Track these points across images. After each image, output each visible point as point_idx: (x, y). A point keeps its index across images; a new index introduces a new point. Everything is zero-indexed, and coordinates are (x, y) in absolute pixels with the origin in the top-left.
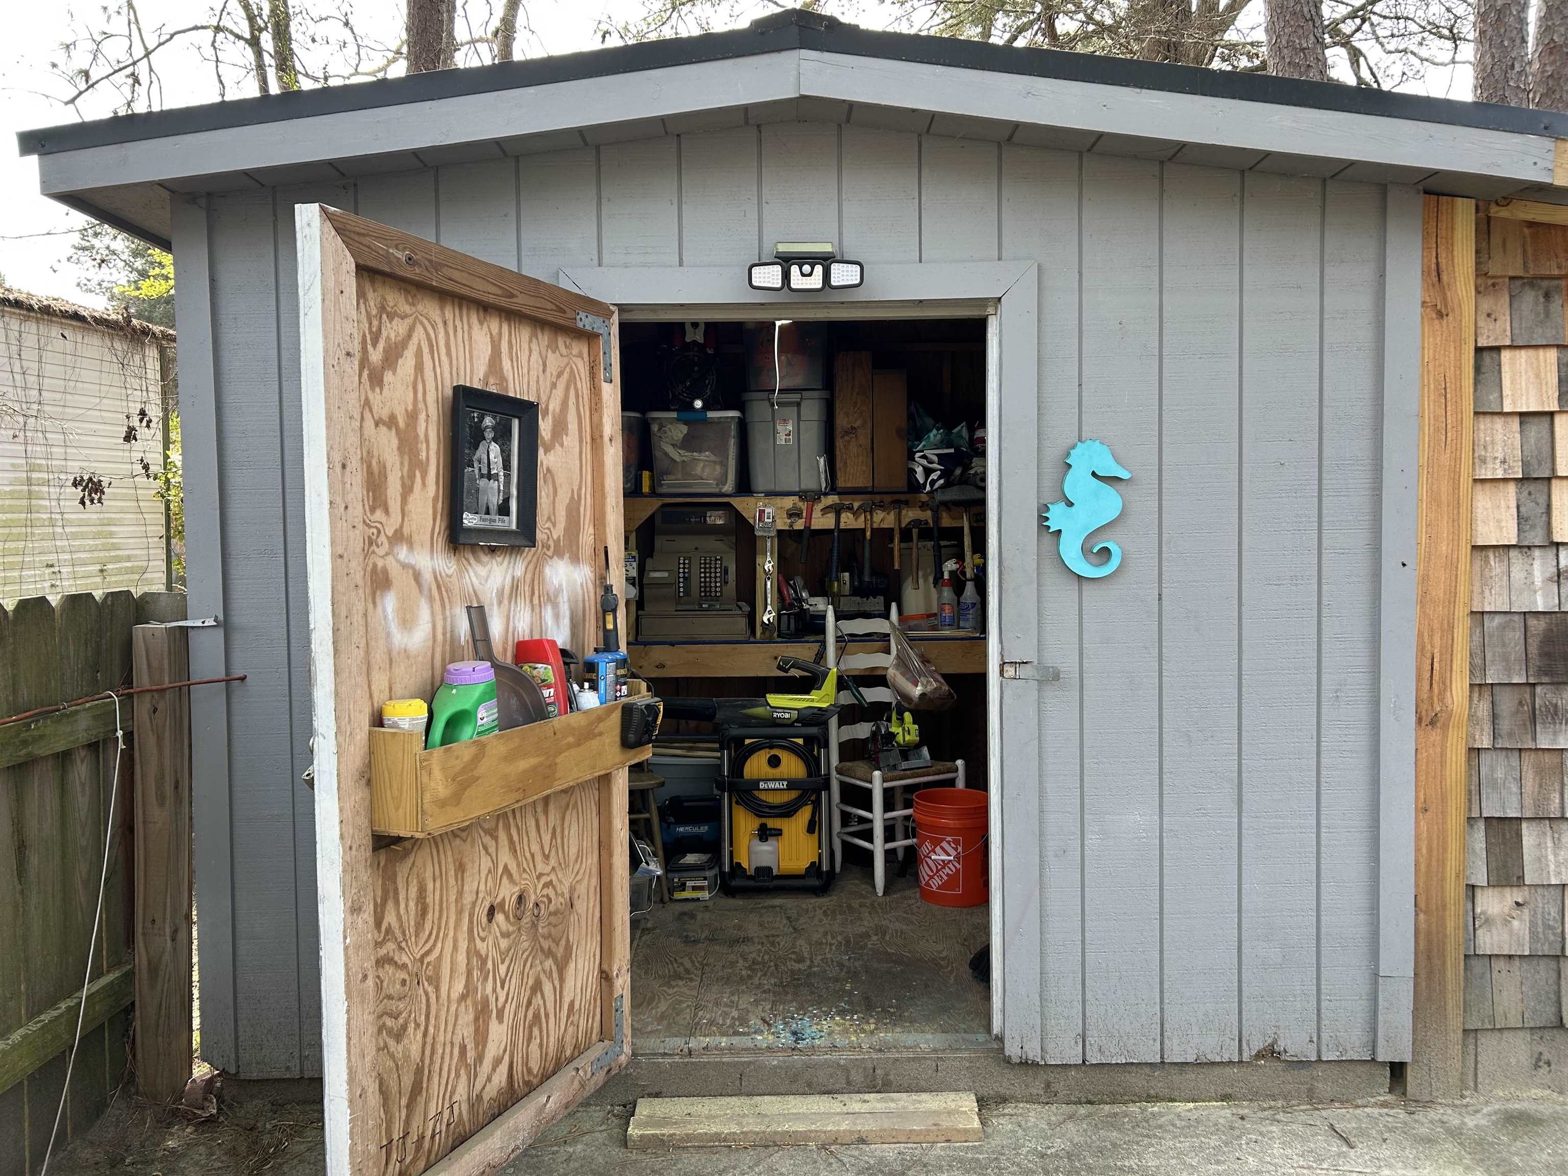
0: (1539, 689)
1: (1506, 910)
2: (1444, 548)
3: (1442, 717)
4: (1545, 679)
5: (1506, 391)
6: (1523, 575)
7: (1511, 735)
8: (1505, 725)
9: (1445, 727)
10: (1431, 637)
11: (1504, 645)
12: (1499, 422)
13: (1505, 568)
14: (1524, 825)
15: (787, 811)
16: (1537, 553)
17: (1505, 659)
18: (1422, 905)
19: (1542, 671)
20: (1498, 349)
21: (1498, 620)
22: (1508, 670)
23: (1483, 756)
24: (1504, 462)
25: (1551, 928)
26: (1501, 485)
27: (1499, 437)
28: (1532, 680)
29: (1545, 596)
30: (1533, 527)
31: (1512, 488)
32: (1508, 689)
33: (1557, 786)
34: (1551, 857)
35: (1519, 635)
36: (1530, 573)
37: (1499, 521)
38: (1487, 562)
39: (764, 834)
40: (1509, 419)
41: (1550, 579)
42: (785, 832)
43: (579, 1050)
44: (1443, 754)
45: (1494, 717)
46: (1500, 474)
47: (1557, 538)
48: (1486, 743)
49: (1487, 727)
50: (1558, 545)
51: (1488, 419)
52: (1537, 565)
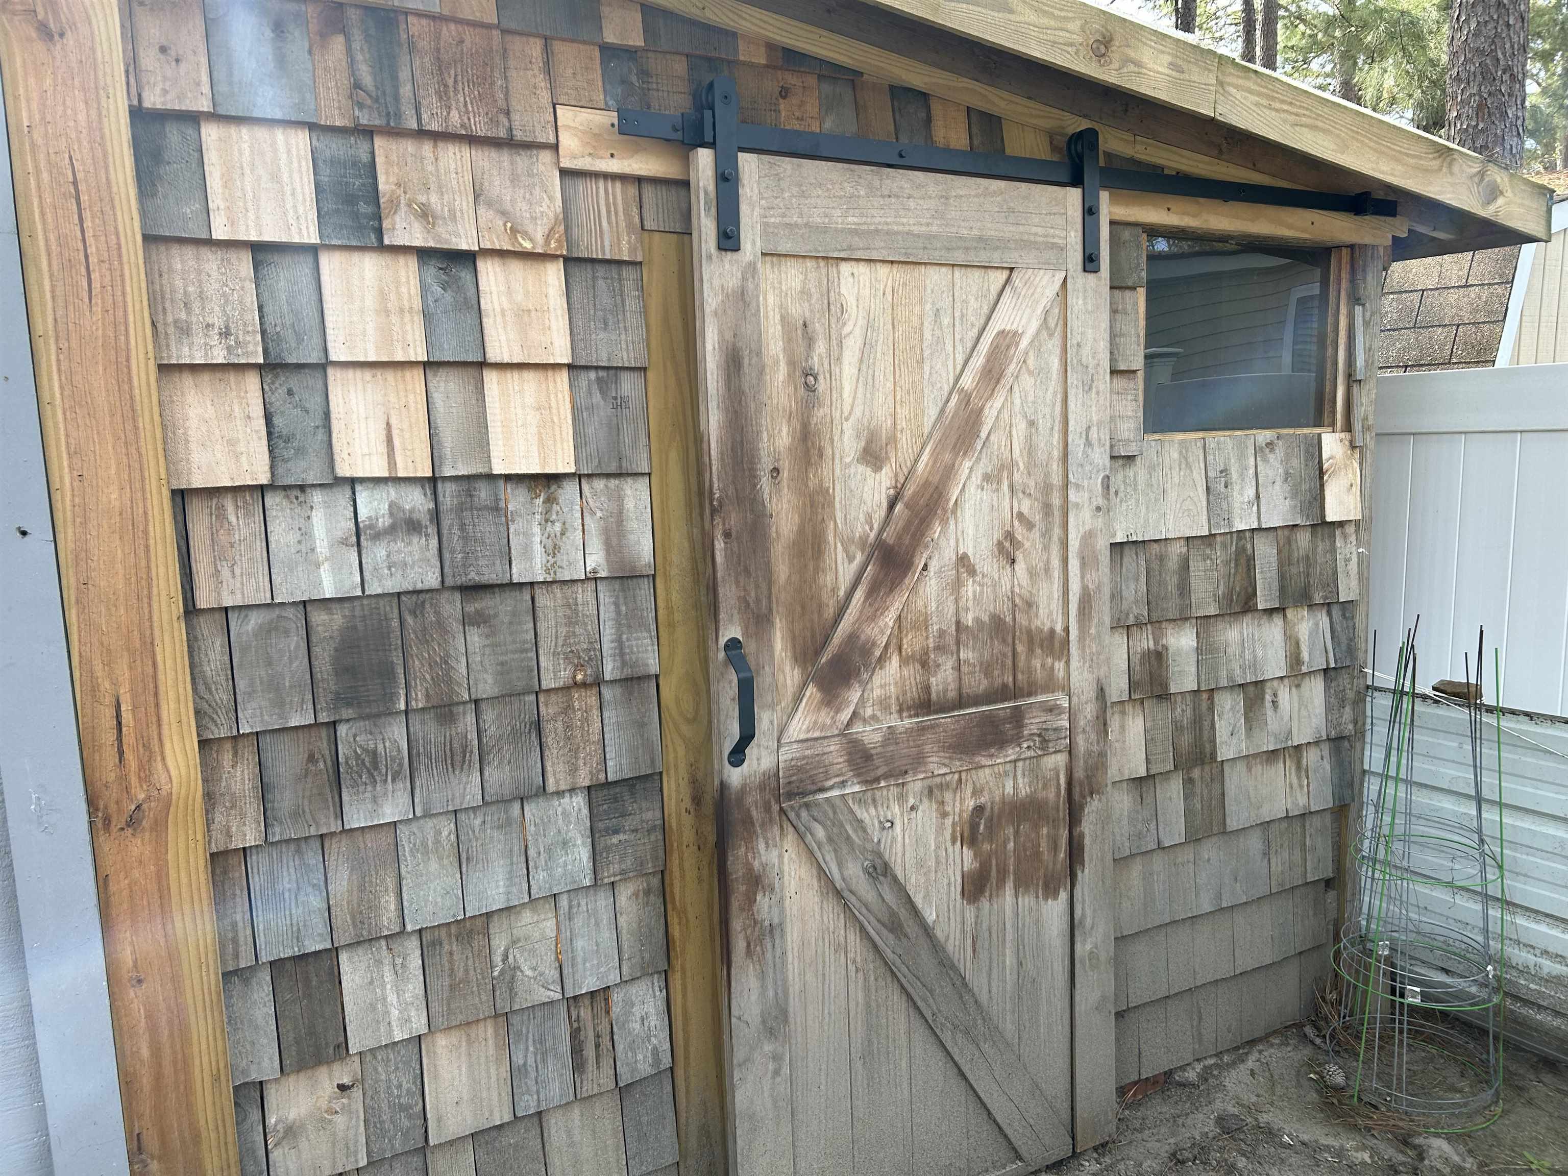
0: (342, 730)
1: (324, 1104)
2: (113, 496)
3: (151, 811)
4: (347, 713)
5: (216, 200)
6: (292, 538)
7: (297, 815)
8: (285, 800)
9: (160, 826)
10: (108, 664)
11: (269, 664)
12: (211, 261)
13: (259, 527)
14: (344, 957)
16: (317, 497)
17: (274, 686)
19: (341, 700)
20: (193, 119)
21: (255, 620)
22: (280, 704)
23: (253, 859)
24: (225, 333)
25: (403, 1108)
26: (232, 377)
27: (212, 287)
28: (324, 718)
29: (337, 570)
30: (301, 451)
31: (252, 382)
32: (286, 738)
33: (391, 883)
34: (392, 998)
35: (295, 641)
36: (306, 534)
37: (232, 443)
38: (221, 515)
40: (233, 255)
41: (344, 542)
44: (161, 875)
45: (264, 790)
46: (219, 357)
47: (344, 470)
48: (250, 836)
49: (253, 809)
50: (353, 482)
51: (189, 252)
52: (319, 520)
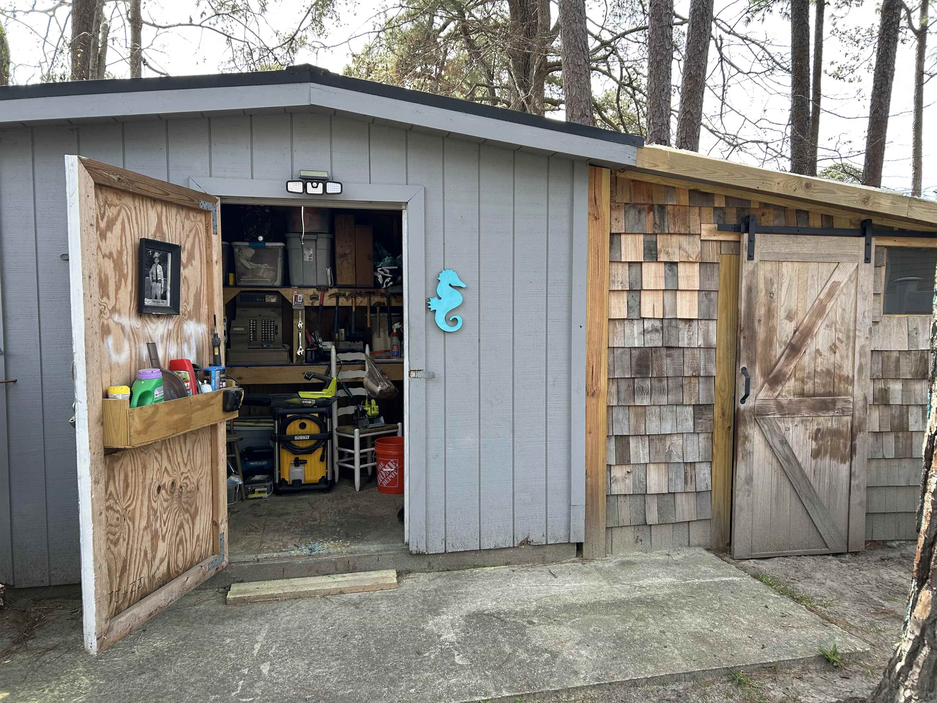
0: (636, 380)
1: (624, 475)
2: (597, 320)
3: (597, 392)
4: (638, 376)
5: (623, 252)
6: (630, 331)
7: (625, 400)
8: (622, 396)
9: (598, 397)
10: (592, 357)
11: (622, 361)
12: (620, 266)
13: (622, 329)
14: (631, 438)
15: (310, 451)
16: (635, 322)
17: (622, 367)
18: (589, 474)
19: (637, 372)
20: (620, 234)
21: (620, 351)
22: (623, 372)
23: (614, 409)
24: (622, 283)
25: (642, 482)
26: (621, 293)
27: (620, 272)
28: (633, 376)
29: (638, 340)
30: (634, 311)
31: (625, 294)
32: (623, 380)
33: (643, 421)
34: (641, 452)
35: (628, 357)
36: (632, 331)
37: (620, 308)
38: (615, 326)
39: (297, 463)
40: (624, 264)
41: (640, 333)
42: (308, 462)
43: (202, 559)
44: (597, 408)
45: (618, 392)
46: (620, 288)
47: (643, 316)
48: (615, 403)
49: (615, 397)
50: (644, 318)
51: (616, 264)
52: (635, 327)
